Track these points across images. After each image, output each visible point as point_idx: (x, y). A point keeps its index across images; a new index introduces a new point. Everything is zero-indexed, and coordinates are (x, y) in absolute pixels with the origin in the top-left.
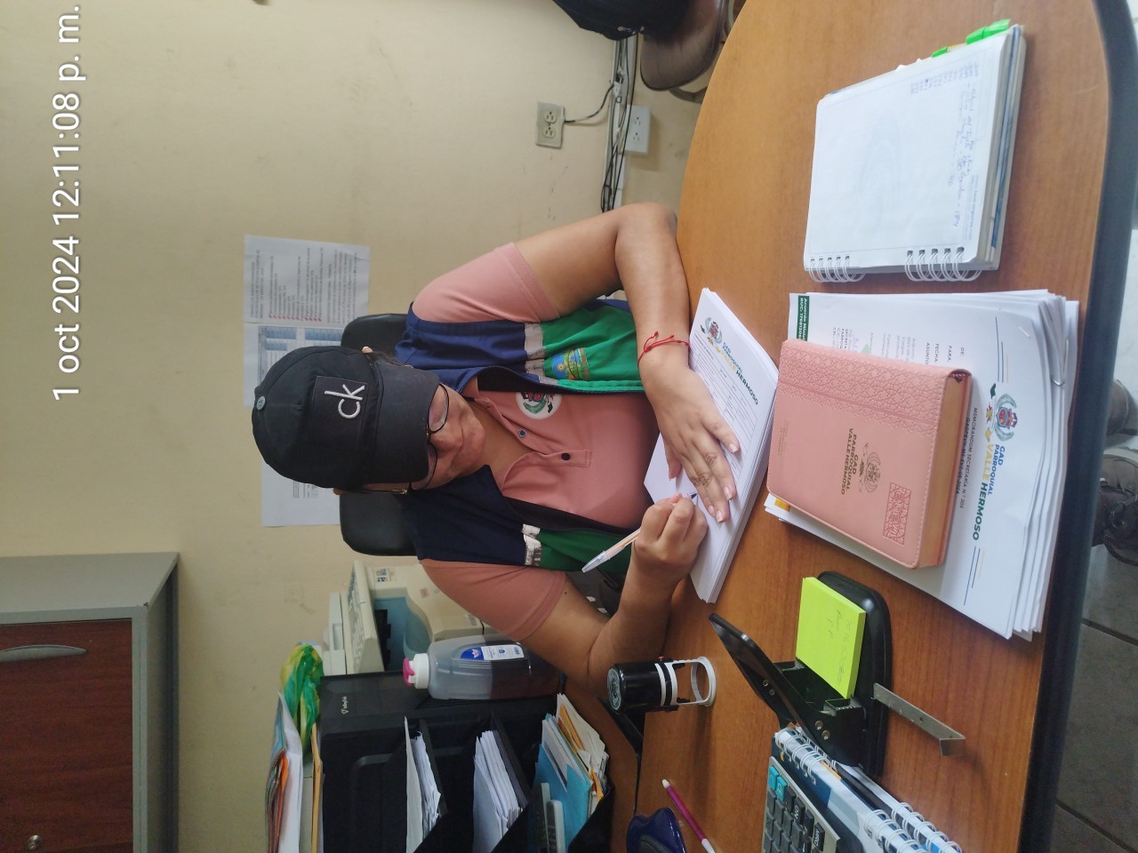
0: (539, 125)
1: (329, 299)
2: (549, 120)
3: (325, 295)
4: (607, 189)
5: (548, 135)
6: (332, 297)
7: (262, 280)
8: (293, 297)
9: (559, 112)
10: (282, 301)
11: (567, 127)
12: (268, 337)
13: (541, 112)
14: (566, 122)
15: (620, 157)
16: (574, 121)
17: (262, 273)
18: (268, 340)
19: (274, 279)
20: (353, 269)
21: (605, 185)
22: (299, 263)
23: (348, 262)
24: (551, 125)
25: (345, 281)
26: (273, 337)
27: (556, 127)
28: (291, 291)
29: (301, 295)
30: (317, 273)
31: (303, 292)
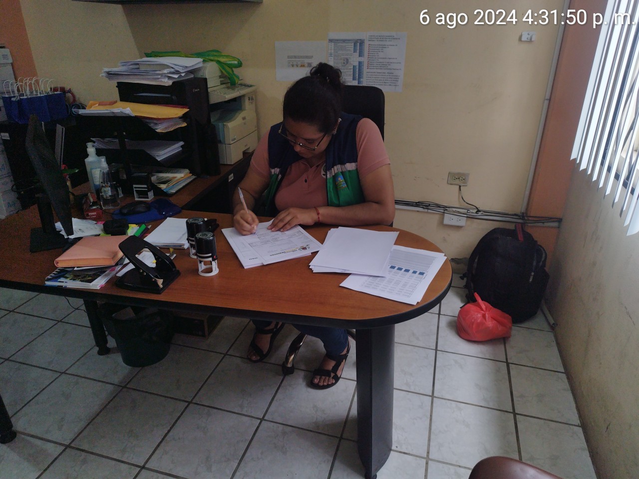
0: (459, 174)
1: (378, 73)
2: (461, 179)
3: (379, 71)
4: (428, 205)
5: (454, 178)
6: (378, 74)
7: (386, 41)
8: (378, 56)
9: (465, 183)
10: (376, 50)
11: (458, 187)
12: (360, 44)
13: (464, 174)
14: (460, 186)
15: (443, 211)
16: (460, 190)
17: (390, 41)
18: (358, 44)
19: (387, 47)
20: (391, 84)
22: (394, 59)
23: (394, 82)
24: (459, 179)
25: (386, 80)
26: (360, 46)
27: (457, 182)
28: (381, 55)
29: (379, 59)
30: (389, 67)
31: (381, 60)
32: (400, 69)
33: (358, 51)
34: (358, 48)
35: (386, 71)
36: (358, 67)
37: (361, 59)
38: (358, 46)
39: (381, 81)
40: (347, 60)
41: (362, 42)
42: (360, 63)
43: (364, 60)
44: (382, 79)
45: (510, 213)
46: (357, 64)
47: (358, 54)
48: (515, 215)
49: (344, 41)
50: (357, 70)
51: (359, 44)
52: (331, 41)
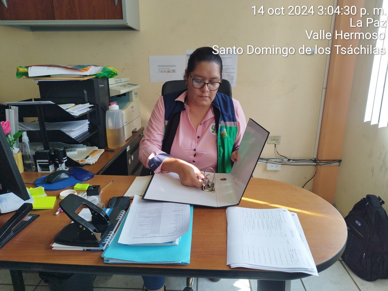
2: (276, 140)
7: (225, 55)
9: (278, 143)
11: (274, 145)
13: (277, 137)
15: (266, 162)
16: (276, 147)
19: (225, 58)
22: (230, 66)
23: (231, 80)
27: (274, 142)
30: (227, 71)
32: (234, 72)
35: (225, 74)
45: (306, 159)
48: (312, 160)
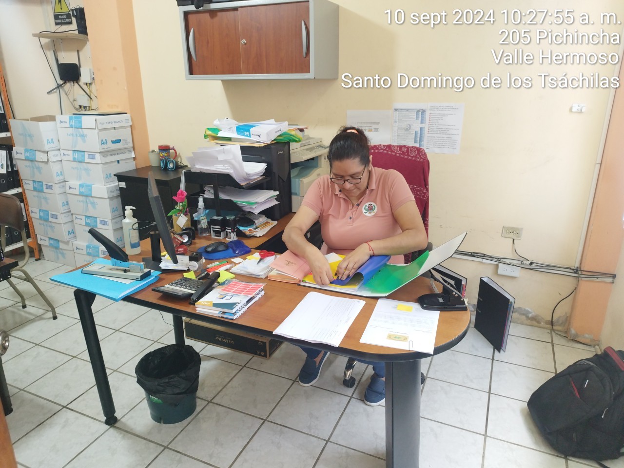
0: (512, 228)
2: (514, 232)
3: (439, 135)
4: (483, 255)
5: (508, 232)
6: (438, 138)
7: (445, 110)
8: (438, 123)
9: (518, 237)
10: (436, 118)
11: (512, 240)
13: (518, 229)
14: (514, 240)
15: (497, 262)
16: (514, 243)
17: (449, 110)
19: (446, 115)
20: (450, 147)
21: (484, 255)
22: (452, 125)
23: (452, 145)
24: (513, 233)
25: (444, 144)
26: (422, 115)
27: (511, 235)
28: (440, 122)
30: (448, 132)
31: (440, 127)
32: (458, 135)
33: (420, 119)
34: (420, 116)
35: (445, 136)
36: (419, 132)
37: (422, 125)
38: (420, 115)
39: (440, 145)
40: (410, 126)
41: (423, 112)
42: (421, 129)
43: (426, 126)
44: (442, 143)
45: (561, 266)
46: (418, 130)
47: (420, 121)
48: (570, 269)
49: (407, 110)
50: (419, 134)
51: (421, 113)
52: (396, 110)
